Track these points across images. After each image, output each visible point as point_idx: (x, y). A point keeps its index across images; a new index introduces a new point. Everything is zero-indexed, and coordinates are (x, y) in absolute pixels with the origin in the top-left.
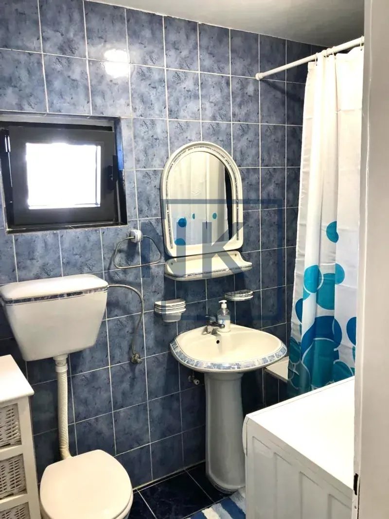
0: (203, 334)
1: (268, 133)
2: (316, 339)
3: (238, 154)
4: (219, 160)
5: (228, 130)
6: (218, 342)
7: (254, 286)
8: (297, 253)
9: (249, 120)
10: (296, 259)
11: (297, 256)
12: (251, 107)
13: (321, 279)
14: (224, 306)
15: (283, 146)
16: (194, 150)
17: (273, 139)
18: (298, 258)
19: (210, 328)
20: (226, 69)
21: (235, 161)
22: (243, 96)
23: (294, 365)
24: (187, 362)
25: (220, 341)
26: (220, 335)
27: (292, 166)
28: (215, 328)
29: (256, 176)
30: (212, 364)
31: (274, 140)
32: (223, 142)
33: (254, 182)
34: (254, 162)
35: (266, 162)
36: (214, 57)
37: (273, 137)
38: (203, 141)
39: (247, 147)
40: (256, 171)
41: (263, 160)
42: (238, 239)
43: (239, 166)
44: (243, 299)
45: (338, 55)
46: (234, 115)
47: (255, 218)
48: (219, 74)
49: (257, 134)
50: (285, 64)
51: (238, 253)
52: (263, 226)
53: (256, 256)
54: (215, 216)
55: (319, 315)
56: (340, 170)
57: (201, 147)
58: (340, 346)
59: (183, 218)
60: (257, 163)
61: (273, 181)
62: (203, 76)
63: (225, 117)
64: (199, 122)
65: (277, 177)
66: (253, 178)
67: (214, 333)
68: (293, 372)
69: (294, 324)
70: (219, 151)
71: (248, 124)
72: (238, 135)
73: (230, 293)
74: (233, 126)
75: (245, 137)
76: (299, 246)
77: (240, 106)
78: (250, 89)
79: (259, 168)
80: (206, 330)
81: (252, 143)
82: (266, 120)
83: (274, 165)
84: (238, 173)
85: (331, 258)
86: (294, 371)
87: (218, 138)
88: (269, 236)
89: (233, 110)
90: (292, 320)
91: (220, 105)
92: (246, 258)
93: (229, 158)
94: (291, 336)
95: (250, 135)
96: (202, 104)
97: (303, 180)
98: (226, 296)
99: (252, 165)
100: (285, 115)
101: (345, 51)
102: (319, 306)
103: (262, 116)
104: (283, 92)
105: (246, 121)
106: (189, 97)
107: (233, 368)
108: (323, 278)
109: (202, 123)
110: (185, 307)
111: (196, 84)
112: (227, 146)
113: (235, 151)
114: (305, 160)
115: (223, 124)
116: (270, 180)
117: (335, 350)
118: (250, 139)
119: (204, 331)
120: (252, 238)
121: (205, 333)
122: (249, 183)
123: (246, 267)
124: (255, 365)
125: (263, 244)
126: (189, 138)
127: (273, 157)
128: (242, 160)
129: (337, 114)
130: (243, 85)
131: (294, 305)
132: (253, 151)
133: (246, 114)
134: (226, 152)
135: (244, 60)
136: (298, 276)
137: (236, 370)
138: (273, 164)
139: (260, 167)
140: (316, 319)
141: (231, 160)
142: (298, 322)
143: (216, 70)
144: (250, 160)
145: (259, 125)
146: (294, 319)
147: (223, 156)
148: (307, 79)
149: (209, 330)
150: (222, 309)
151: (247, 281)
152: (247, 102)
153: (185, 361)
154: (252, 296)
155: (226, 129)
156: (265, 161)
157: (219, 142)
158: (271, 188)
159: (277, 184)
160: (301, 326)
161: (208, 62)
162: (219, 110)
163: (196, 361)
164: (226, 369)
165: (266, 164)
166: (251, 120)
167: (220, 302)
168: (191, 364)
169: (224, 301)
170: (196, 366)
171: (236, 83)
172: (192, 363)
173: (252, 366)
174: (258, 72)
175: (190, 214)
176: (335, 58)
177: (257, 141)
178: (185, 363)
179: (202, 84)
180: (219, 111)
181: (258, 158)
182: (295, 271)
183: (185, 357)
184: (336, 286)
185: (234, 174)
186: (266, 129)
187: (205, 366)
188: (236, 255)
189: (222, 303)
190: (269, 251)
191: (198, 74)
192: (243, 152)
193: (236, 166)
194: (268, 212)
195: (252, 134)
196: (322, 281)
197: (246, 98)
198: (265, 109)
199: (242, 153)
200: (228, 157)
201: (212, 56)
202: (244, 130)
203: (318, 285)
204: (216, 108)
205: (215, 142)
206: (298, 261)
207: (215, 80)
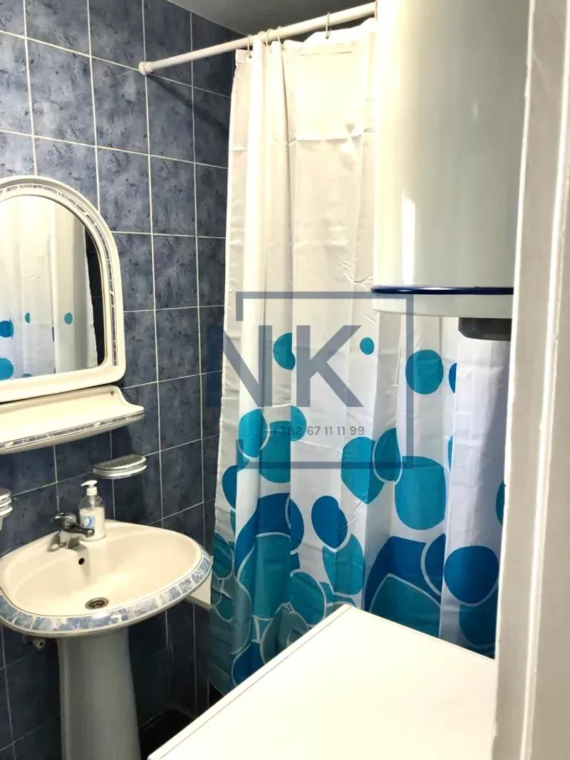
0: (51, 550)
1: (164, 174)
2: (260, 535)
3: (111, 208)
4: (74, 216)
5: (89, 161)
6: (81, 561)
7: (146, 447)
8: (223, 388)
9: (129, 146)
10: (223, 398)
11: (223, 392)
12: (131, 121)
13: (266, 432)
14: (92, 492)
15: (190, 199)
16: (19, 190)
17: (173, 185)
18: (227, 395)
19: (65, 537)
20: (81, 42)
21: (105, 218)
22: (116, 100)
23: (221, 581)
24: (17, 623)
25: (86, 561)
26: (84, 548)
27: (207, 234)
28: (75, 535)
29: (144, 249)
30: (70, 619)
31: (175, 186)
32: (79, 182)
33: (142, 259)
34: (141, 224)
35: (162, 226)
36: (55, 13)
37: (173, 182)
38: (39, 175)
39: (128, 195)
40: (145, 239)
41: (156, 222)
42: (115, 364)
43: (113, 229)
44: (128, 474)
45: (287, 42)
46: (100, 132)
47: (148, 323)
48: (67, 50)
49: (144, 174)
50: (189, 51)
51: (117, 389)
52: (161, 339)
53: (150, 393)
54: (68, 319)
55: (263, 495)
56: (296, 246)
57: (35, 187)
58: (301, 546)
59: (8, 320)
60: (145, 225)
61: (176, 260)
62: (34, 45)
63: (82, 134)
64: (30, 139)
65: (182, 253)
66: (139, 251)
67: (73, 545)
68: (219, 593)
69: (221, 510)
70: (71, 196)
71: (127, 154)
72: (109, 170)
73: (102, 465)
74: (100, 155)
75: (123, 177)
76: (227, 376)
77: (111, 117)
78: (130, 90)
79: (150, 235)
80: (57, 540)
81: (135, 189)
82: (161, 151)
83: (175, 231)
84: (110, 239)
85: (282, 395)
86: (222, 591)
87: (70, 174)
88: (171, 356)
89: (97, 123)
90: (216, 505)
91: (72, 111)
92: (131, 398)
93: (94, 212)
94: (216, 531)
95: (132, 174)
96: (34, 102)
97: (231, 261)
98: (95, 471)
99: (137, 228)
100: (192, 145)
101: (301, 37)
102: (263, 478)
103: (153, 143)
104: (188, 104)
105: (123, 146)
106: (6, 85)
107: (115, 621)
108: (269, 430)
109: (36, 140)
110: (11, 504)
111: (19, 59)
112: (88, 190)
113: (104, 200)
114: (233, 225)
115: (80, 146)
116: (170, 256)
117: (293, 553)
118: (131, 181)
119: (52, 544)
120: (142, 360)
121: (56, 546)
122: (133, 261)
123: (133, 416)
124: (156, 607)
125: (161, 369)
126: (8, 166)
127: (174, 216)
128: (118, 217)
129: (288, 147)
130: (116, 79)
131: (219, 477)
132: (138, 204)
133: (123, 134)
134: (88, 202)
135: (116, 33)
136: (227, 427)
137: (121, 623)
138: (175, 229)
139: (152, 234)
140: (259, 500)
141: (98, 217)
142: (229, 508)
143: (61, 41)
144: (131, 220)
145: (147, 157)
146: (221, 502)
147: (80, 208)
148: (235, 80)
149: (63, 540)
150: (89, 497)
151: (135, 440)
152: (126, 113)
153: (10, 620)
154: (145, 467)
155: (86, 157)
156: (159, 224)
157: (72, 181)
158: (172, 271)
159: (182, 265)
160: (233, 515)
161: (43, 22)
162: (70, 119)
163: (35, 618)
164: (99, 626)
165: (161, 229)
166: (133, 146)
167: (83, 485)
168: (25, 626)
169: (92, 483)
170: (35, 628)
171: (102, 72)
172: (25, 623)
173: (151, 609)
174: (143, 60)
175: (20, 313)
176: (283, 49)
177: (144, 186)
178: (12, 624)
179: (32, 62)
180: (72, 122)
181: (148, 216)
182: (221, 419)
183: (12, 610)
184: (292, 444)
185: (104, 242)
186: (159, 167)
187: (55, 626)
188: (112, 393)
189: (87, 486)
190: (172, 383)
191: (23, 40)
192: (120, 203)
193: (108, 229)
194: (169, 313)
195: (135, 172)
196: (268, 435)
197: (123, 104)
198: (158, 131)
199: (117, 205)
200: (92, 210)
201: (51, 11)
202: (121, 164)
203: (261, 443)
204: (66, 113)
205: (63, 180)
206: (226, 401)
207: (59, 59)
